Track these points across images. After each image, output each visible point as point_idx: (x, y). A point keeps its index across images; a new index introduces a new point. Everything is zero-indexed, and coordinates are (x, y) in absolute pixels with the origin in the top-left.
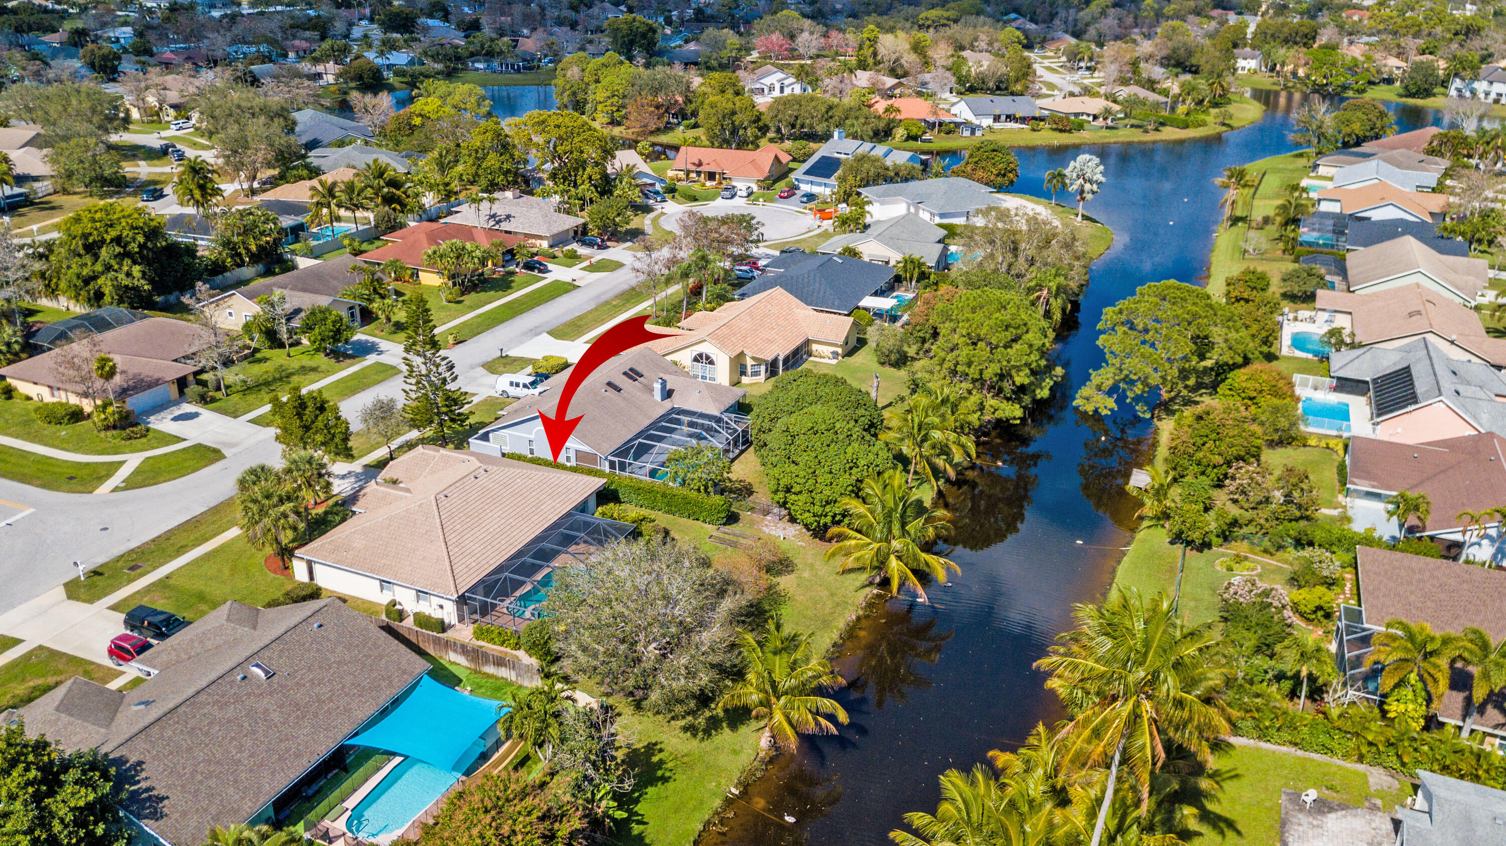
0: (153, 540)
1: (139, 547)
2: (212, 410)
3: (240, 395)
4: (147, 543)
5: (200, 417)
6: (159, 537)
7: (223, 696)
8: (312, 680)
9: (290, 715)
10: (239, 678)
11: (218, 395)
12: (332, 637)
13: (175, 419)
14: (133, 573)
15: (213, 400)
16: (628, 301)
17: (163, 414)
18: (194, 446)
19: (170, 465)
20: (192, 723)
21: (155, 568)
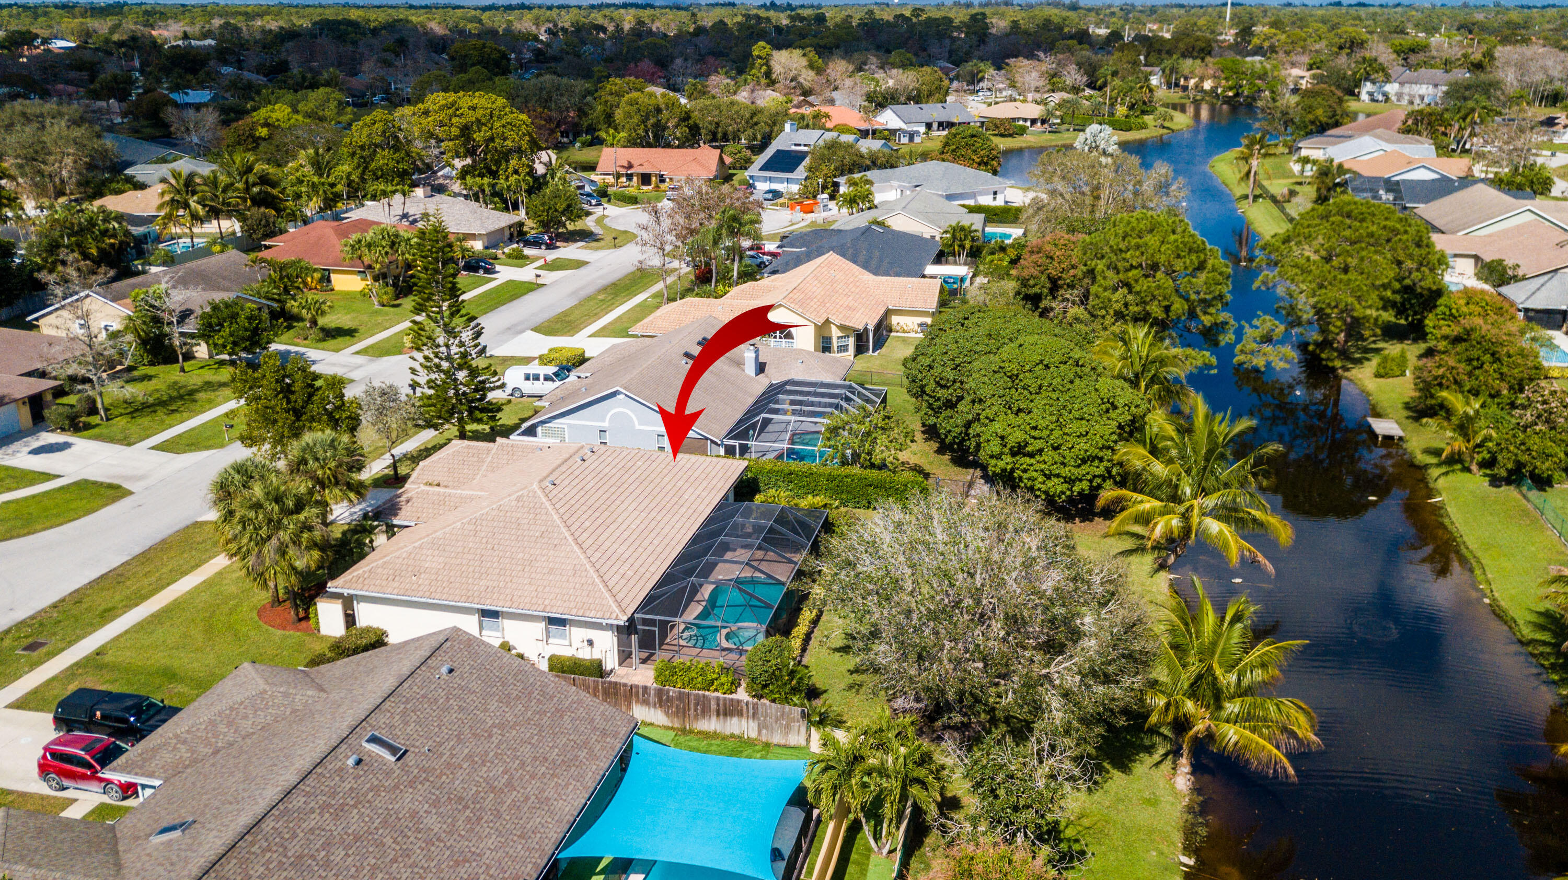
0: (54, 606)
1: (32, 617)
2: (90, 438)
3: (128, 418)
4: (44, 611)
5: (73, 448)
6: (63, 600)
7: (333, 795)
8: (469, 757)
9: (455, 820)
10: (351, 762)
11: (94, 420)
12: (473, 686)
13: (36, 452)
14: (35, 654)
15: (88, 427)
16: (616, 295)
17: (16, 446)
18: (77, 484)
19: (46, 509)
20: (294, 849)
21: (70, 644)
